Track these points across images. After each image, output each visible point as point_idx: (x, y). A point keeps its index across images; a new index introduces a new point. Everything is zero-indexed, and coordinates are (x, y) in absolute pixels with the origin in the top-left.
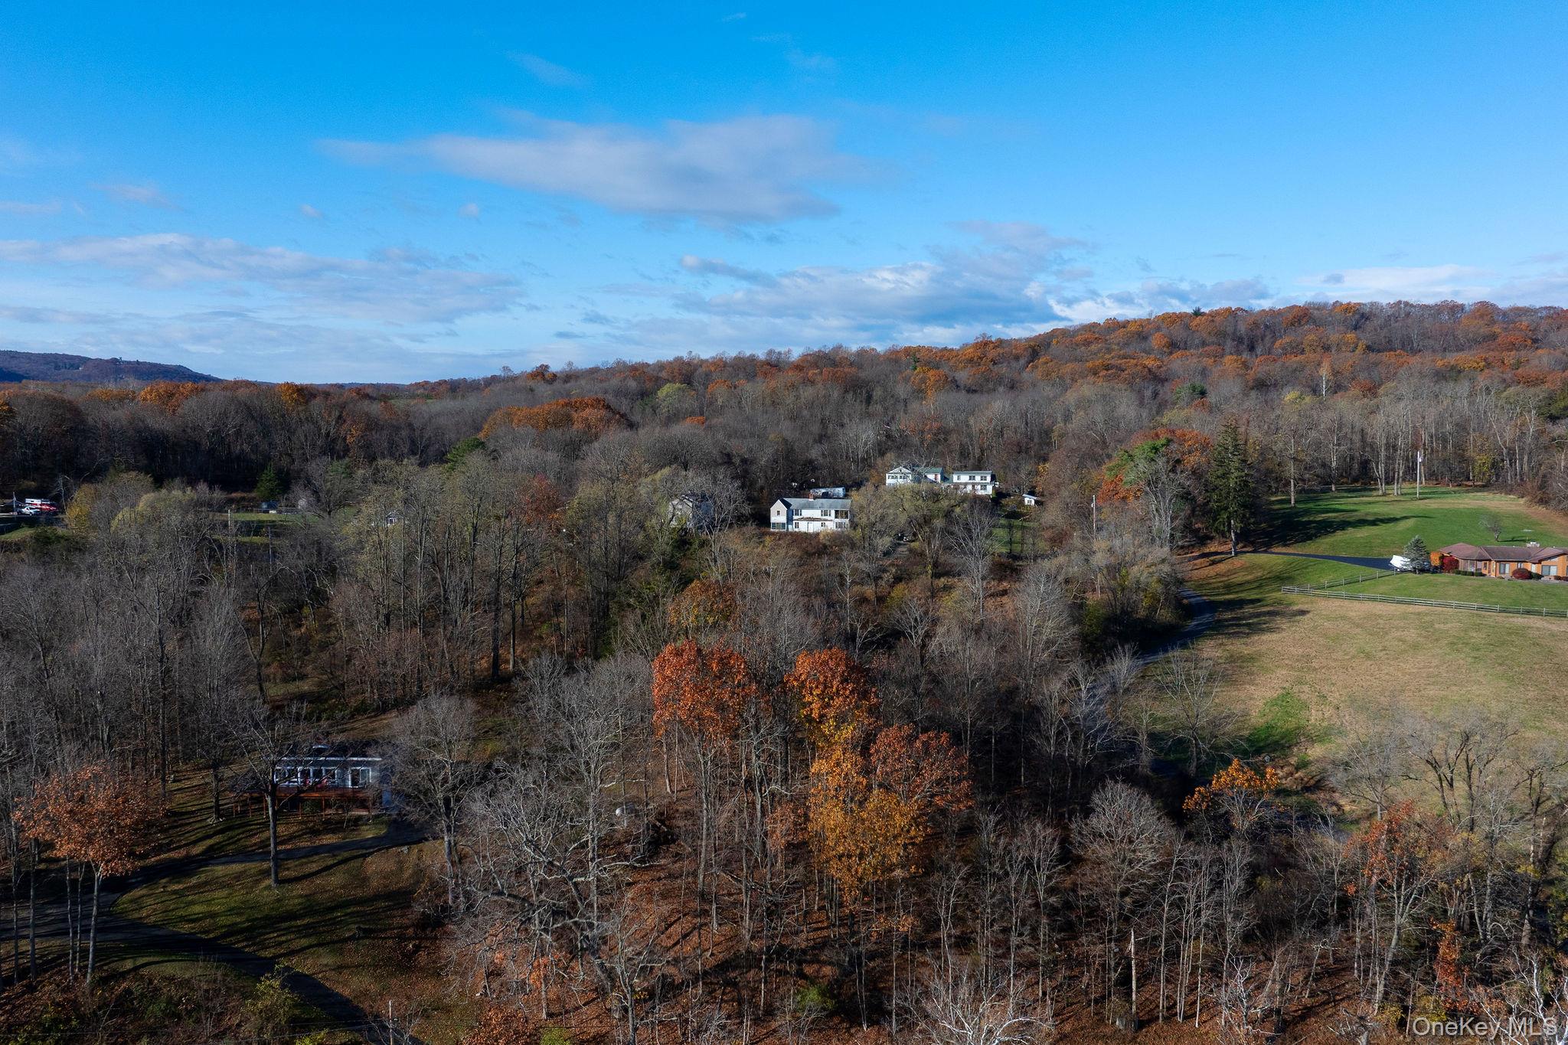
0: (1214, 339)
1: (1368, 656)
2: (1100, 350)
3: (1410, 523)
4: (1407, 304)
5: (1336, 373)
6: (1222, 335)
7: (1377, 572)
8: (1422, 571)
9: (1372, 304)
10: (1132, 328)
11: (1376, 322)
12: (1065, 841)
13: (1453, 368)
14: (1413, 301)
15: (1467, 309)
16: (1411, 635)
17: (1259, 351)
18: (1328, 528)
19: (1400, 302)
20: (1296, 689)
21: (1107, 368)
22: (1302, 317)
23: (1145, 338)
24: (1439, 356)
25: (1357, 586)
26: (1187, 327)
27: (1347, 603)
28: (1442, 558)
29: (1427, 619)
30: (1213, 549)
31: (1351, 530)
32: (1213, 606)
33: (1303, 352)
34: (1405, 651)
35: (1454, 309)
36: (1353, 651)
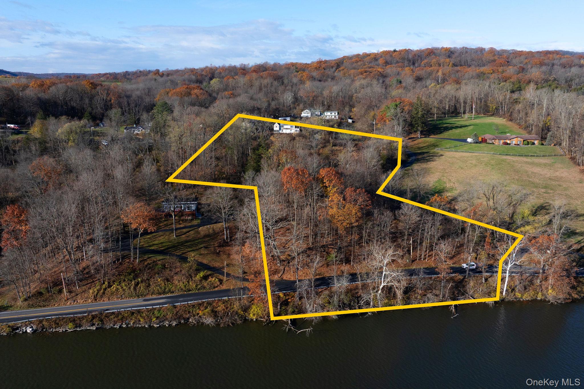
0: (401, 61)
1: (462, 168)
2: (361, 64)
3: (471, 127)
4: (466, 48)
5: (443, 74)
6: (403, 59)
7: (463, 143)
8: (477, 143)
9: (455, 48)
10: (372, 56)
11: (456, 54)
12: (395, 215)
13: (482, 73)
14: (468, 47)
15: (486, 50)
16: (474, 162)
17: (416, 65)
18: (447, 129)
19: (464, 47)
20: (442, 178)
21: (366, 72)
22: (431, 52)
23: (377, 60)
24: (477, 68)
25: (457, 148)
26: (391, 56)
27: (455, 153)
28: (482, 139)
29: (479, 157)
30: (412, 136)
31: (454, 130)
32: (416, 154)
33: (431, 66)
34: (472, 167)
35: (482, 50)
36: (458, 167)
